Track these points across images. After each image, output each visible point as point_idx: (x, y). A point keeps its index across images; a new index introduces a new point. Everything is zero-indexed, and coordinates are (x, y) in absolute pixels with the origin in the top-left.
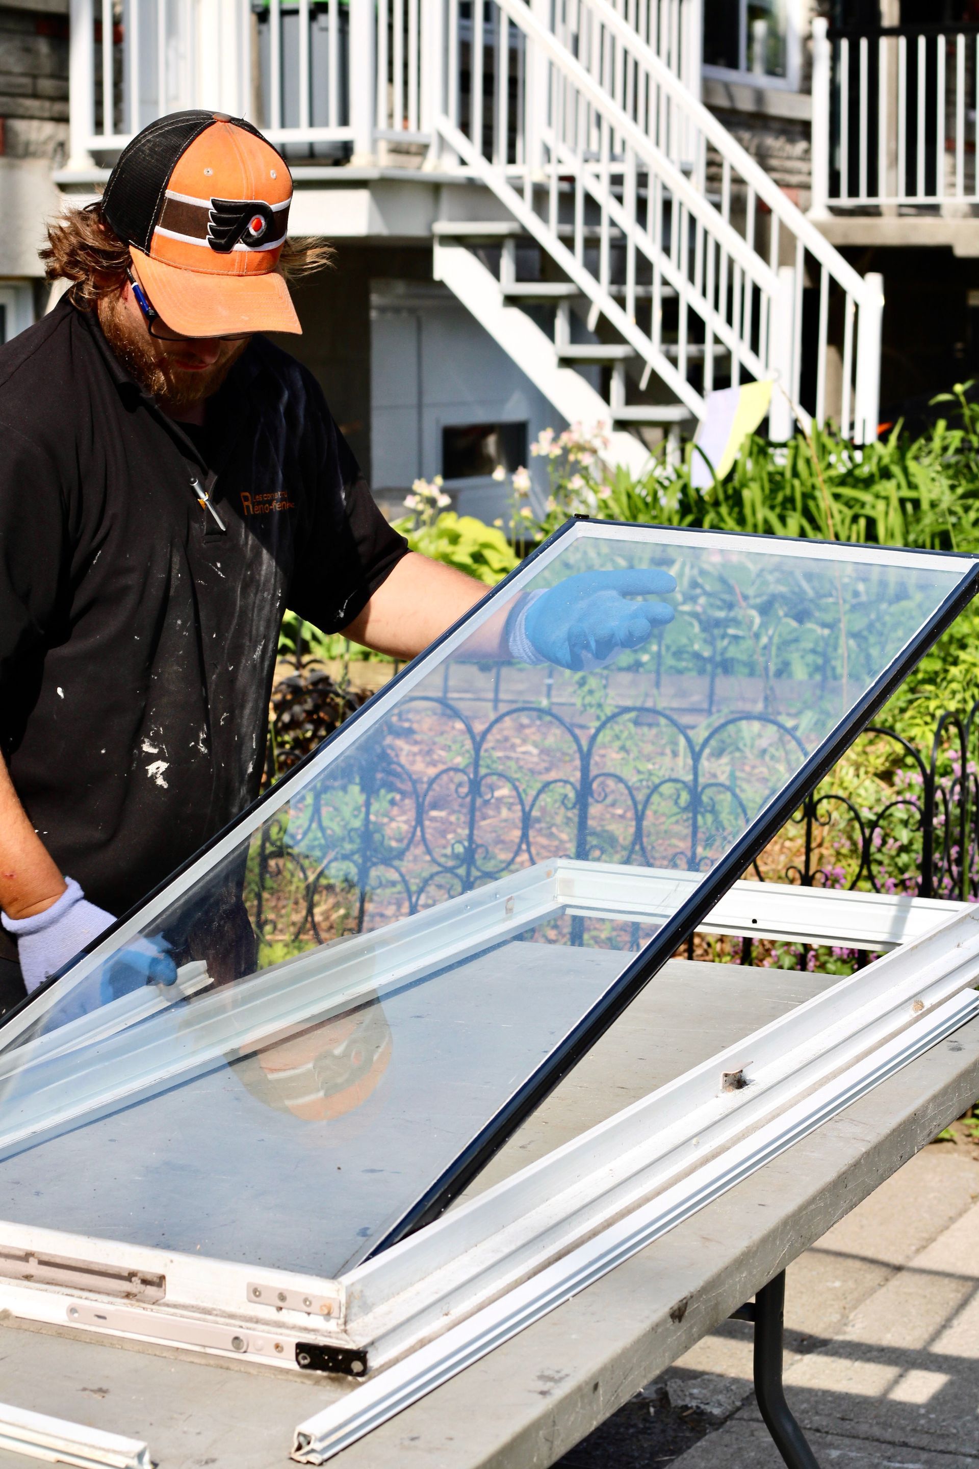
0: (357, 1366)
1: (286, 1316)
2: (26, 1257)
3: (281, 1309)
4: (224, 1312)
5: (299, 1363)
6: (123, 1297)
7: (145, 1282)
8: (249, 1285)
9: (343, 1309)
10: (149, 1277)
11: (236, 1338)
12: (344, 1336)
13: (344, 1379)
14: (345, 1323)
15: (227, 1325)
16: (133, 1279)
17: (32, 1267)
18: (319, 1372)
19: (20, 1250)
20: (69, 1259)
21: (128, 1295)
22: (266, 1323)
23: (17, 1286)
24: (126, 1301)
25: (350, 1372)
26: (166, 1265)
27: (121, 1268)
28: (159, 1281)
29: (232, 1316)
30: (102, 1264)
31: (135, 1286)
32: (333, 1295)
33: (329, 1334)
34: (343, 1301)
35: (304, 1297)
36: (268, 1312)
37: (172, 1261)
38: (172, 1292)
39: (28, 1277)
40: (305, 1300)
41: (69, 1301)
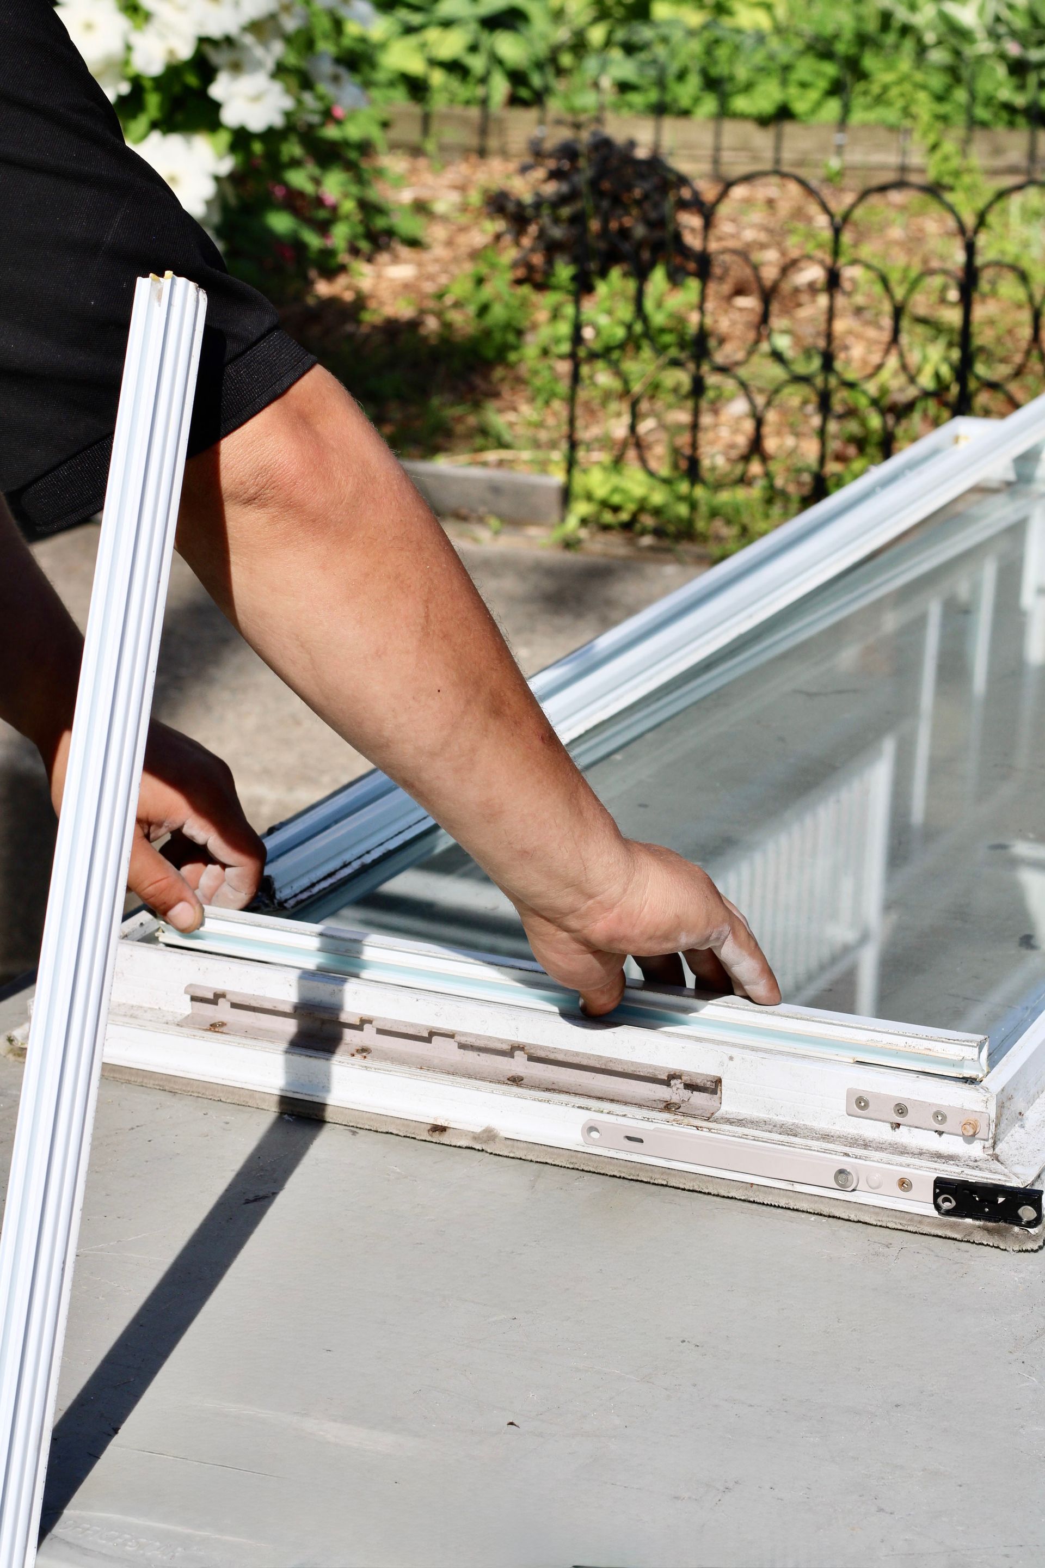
0: (1027, 1213)
1: (904, 1136)
2: (512, 1051)
3: (898, 1125)
4: (812, 1130)
5: (938, 1207)
6: (661, 1111)
7: (691, 1087)
8: (850, 1092)
9: (993, 1127)
10: (699, 1081)
11: (841, 1172)
12: (996, 1165)
13: (1007, 1230)
14: (994, 1146)
15: (825, 1151)
16: (672, 1082)
17: (519, 1065)
18: (969, 1221)
19: (502, 1041)
20: (577, 1054)
21: (668, 1107)
22: (880, 1147)
23: (504, 1094)
24: (666, 1116)
25: (1017, 1221)
26: (721, 1063)
27: (656, 1068)
28: (714, 1087)
29: (826, 1137)
30: (627, 1062)
31: (676, 1093)
32: (980, 1107)
33: (975, 1164)
34: (993, 1116)
35: (935, 1110)
36: (878, 1131)
37: (731, 1058)
38: (730, 1103)
39: (516, 1081)
40: (936, 1115)
41: (585, 1116)
